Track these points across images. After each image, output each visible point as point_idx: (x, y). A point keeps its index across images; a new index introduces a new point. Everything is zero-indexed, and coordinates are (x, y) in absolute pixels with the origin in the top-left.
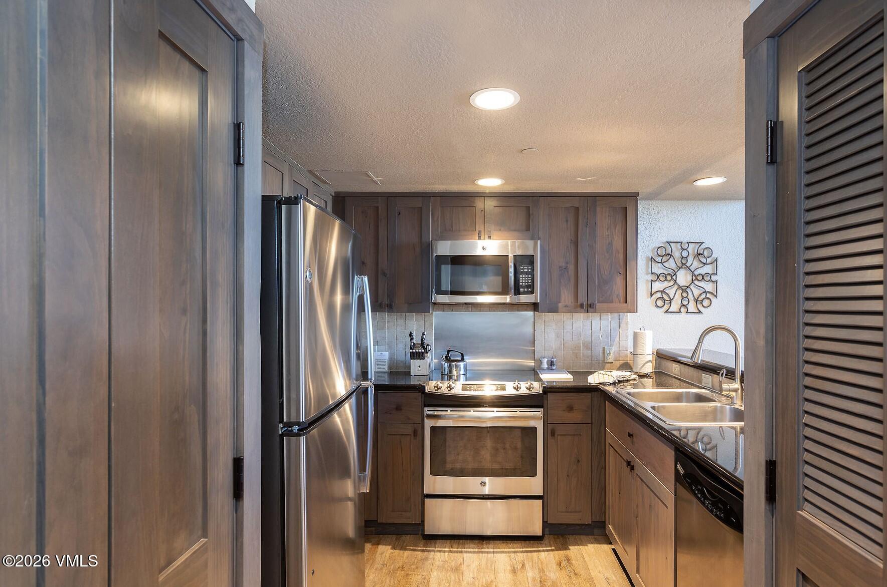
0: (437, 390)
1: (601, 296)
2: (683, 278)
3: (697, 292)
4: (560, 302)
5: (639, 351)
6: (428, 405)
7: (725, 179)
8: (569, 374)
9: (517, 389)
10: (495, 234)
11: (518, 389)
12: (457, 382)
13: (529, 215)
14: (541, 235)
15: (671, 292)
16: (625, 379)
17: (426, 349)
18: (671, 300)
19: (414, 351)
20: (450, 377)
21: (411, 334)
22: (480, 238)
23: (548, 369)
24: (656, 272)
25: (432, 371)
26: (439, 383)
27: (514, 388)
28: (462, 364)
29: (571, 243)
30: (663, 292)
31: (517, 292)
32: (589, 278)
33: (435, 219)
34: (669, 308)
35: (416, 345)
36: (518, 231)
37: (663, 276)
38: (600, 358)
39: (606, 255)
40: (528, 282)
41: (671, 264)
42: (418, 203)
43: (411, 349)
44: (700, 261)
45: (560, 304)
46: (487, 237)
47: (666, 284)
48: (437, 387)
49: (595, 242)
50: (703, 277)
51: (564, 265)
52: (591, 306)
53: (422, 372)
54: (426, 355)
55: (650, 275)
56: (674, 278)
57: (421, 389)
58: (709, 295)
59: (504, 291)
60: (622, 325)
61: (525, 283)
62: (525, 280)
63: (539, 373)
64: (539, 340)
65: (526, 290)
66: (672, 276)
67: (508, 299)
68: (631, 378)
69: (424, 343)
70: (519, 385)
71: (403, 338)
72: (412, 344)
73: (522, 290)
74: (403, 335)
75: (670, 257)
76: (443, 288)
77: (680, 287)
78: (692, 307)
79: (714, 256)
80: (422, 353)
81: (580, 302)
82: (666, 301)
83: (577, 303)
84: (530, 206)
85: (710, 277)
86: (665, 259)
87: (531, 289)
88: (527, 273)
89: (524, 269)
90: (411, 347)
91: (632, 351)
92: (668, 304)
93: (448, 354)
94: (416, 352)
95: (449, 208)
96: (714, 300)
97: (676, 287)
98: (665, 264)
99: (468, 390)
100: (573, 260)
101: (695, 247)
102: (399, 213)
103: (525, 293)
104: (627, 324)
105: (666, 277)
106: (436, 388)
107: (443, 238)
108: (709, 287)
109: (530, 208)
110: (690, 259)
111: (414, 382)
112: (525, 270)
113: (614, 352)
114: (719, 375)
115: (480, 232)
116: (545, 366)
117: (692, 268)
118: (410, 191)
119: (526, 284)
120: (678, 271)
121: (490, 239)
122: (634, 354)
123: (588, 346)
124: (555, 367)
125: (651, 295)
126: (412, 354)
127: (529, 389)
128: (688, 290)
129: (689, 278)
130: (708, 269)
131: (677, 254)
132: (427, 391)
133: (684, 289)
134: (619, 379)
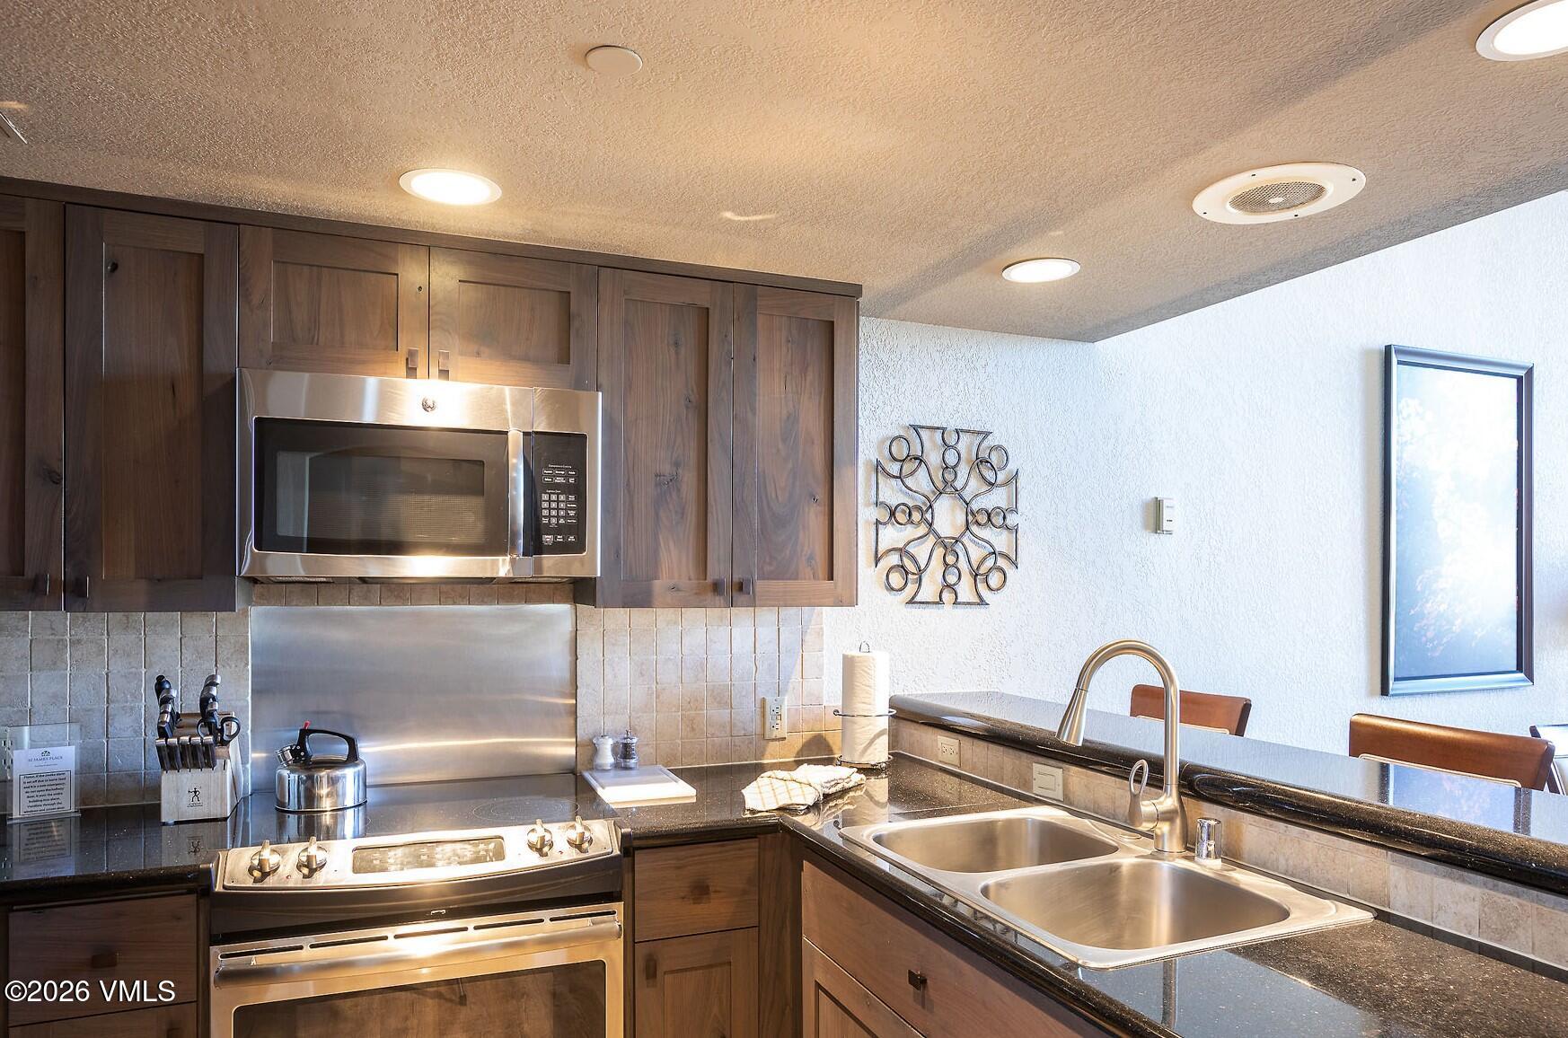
0: (261, 880)
1: (767, 560)
2: (948, 518)
3: (976, 553)
4: (657, 578)
5: (860, 708)
6: (224, 935)
7: (1077, 268)
8: (681, 782)
9: (540, 848)
10: (457, 363)
11: (546, 849)
12: (334, 845)
13: (566, 319)
14: (603, 379)
15: (921, 552)
16: (839, 787)
17: (222, 731)
18: (920, 571)
19: (174, 741)
20: (311, 828)
21: (160, 685)
22: (411, 372)
23: (617, 766)
24: (888, 502)
25: (245, 799)
26: (266, 854)
27: (531, 846)
28: (349, 773)
29: (687, 407)
30: (902, 551)
31: (535, 547)
32: (737, 509)
33: (256, 300)
34: (917, 592)
35: (185, 721)
36: (535, 361)
37: (904, 512)
38: (754, 727)
39: (781, 446)
40: (567, 517)
41: (921, 481)
42: (191, 239)
43: (162, 733)
44: (983, 477)
45: (657, 583)
46: (434, 371)
47: (910, 532)
48: (263, 871)
49: (753, 410)
50: (989, 515)
51: (667, 469)
52: (741, 587)
53: (206, 811)
54: (219, 750)
55: (873, 508)
56: (928, 516)
57: (197, 882)
58: (1002, 562)
59: (494, 543)
60: (807, 638)
61: (558, 517)
62: (558, 509)
63: (593, 782)
64: (588, 685)
65: (560, 538)
66: (921, 513)
67: (502, 567)
68: (851, 785)
69: (211, 714)
70: (548, 837)
71: (136, 697)
72: (167, 718)
73: (548, 539)
74: (133, 685)
75: (920, 464)
76: (285, 528)
77: (940, 541)
78: (965, 590)
79: (1012, 466)
80: (207, 746)
81: (710, 579)
82: (910, 576)
83: (706, 579)
84: (572, 291)
85: (1004, 518)
86: (908, 467)
87: (573, 537)
88: (565, 489)
89: (553, 476)
90: (159, 728)
91: (838, 704)
92: (914, 582)
93: (301, 742)
94: (183, 746)
95: (306, 269)
96: (1010, 571)
97: (931, 540)
98: (909, 482)
99: (373, 870)
100: (692, 456)
101: (972, 444)
102: (115, 267)
103: (557, 548)
104: (820, 634)
105: (910, 515)
106: (257, 874)
107: (282, 359)
108: (1001, 540)
109: (572, 295)
110: (963, 470)
111: (173, 855)
112: (559, 480)
113: (789, 710)
114: (1127, 779)
115: (411, 355)
116: (607, 758)
117: (967, 495)
118: (155, 193)
119: (562, 521)
120: (937, 498)
121: (447, 378)
122: (844, 715)
123: (723, 697)
124: (633, 761)
125: (877, 560)
126: (165, 753)
127: (579, 847)
128: (959, 548)
129: (961, 518)
130: (997, 499)
131: (933, 458)
132: (218, 888)
133: (949, 546)
134: (827, 791)
